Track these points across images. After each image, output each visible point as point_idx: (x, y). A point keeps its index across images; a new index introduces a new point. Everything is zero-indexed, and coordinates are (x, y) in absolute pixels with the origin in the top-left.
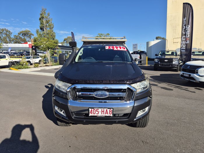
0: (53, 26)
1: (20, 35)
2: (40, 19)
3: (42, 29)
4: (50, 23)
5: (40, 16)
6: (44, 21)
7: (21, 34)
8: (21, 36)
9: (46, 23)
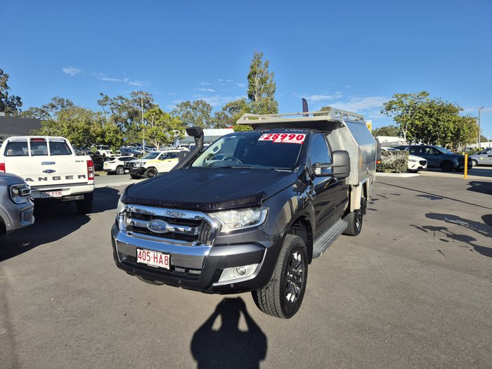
0: (275, 88)
1: (225, 112)
2: (249, 77)
3: (251, 96)
4: (268, 82)
5: (249, 71)
6: (257, 80)
7: (228, 110)
8: (227, 113)
9: (259, 83)
